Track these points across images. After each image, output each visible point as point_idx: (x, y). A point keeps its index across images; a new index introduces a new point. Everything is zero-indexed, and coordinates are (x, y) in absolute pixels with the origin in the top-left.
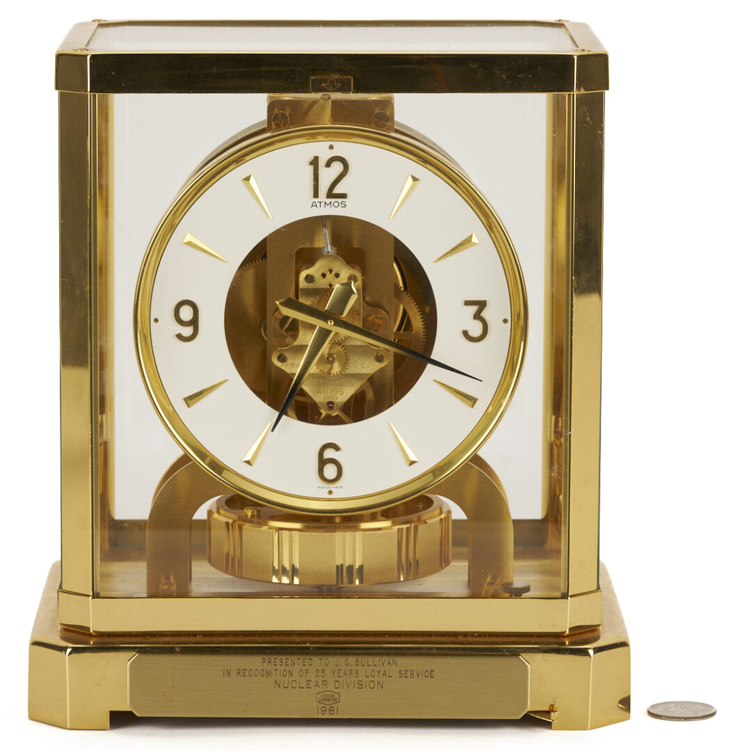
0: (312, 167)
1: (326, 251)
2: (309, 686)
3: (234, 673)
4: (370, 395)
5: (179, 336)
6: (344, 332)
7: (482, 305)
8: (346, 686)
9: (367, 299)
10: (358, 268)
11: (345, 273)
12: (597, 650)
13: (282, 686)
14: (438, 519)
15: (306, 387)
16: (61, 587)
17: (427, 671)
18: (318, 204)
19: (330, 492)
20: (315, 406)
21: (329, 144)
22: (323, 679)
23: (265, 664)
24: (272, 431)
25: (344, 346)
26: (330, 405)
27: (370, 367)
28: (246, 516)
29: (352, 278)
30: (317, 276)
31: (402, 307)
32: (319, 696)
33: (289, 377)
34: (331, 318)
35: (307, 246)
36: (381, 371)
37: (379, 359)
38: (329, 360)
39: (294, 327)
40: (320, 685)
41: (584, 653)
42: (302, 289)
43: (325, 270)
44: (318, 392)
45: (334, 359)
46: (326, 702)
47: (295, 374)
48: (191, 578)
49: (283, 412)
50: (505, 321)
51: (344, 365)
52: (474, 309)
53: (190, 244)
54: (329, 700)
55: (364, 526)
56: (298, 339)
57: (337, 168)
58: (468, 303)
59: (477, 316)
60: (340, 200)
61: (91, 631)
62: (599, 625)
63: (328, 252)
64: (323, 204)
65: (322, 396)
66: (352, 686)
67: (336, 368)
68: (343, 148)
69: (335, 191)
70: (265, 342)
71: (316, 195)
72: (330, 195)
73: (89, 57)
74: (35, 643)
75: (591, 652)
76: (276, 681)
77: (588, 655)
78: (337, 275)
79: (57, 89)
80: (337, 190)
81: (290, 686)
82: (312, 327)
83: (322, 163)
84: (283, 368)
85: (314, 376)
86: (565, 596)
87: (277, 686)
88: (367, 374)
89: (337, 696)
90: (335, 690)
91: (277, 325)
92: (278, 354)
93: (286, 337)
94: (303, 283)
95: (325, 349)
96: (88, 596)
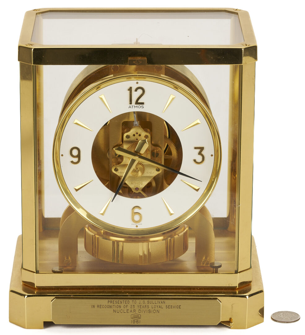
0: (129, 91)
1: (135, 124)
2: (128, 312)
3: (96, 307)
4: (154, 184)
5: (72, 162)
7: (202, 149)
8: (143, 312)
9: (153, 142)
10: (148, 130)
11: (144, 134)
12: (250, 296)
13: (116, 312)
15: (127, 182)
16: (22, 267)
17: (178, 306)
18: (132, 107)
19: (137, 226)
20: (130, 189)
21: (136, 81)
22: (134, 309)
23: (109, 303)
24: (112, 201)
25: (143, 165)
26: (137, 189)
27: (154, 173)
29: (146, 137)
30: (131, 135)
31: (166, 144)
32: (132, 316)
33: (119, 178)
34: (137, 155)
35: (126, 120)
36: (158, 175)
37: (158, 170)
38: (135, 171)
39: (121, 157)
40: (133, 311)
41: (245, 297)
42: (125, 141)
43: (135, 133)
44: (131, 183)
45: (138, 170)
46: (135, 319)
47: (122, 176)
49: (117, 193)
50: (212, 155)
51: (143, 172)
52: (198, 150)
53: (76, 124)
54: (136, 318)
55: (152, 239)
56: (123, 161)
57: (140, 92)
58: (196, 148)
59: (200, 153)
60: (141, 105)
61: (35, 287)
62: (250, 282)
63: (136, 124)
64: (134, 107)
65: (133, 185)
66: (146, 312)
67: (140, 174)
68: (142, 83)
69: (139, 101)
71: (131, 103)
72: (137, 103)
73: (32, 49)
74: (12, 291)
75: (247, 297)
76: (114, 310)
77: (246, 297)
78: (140, 135)
79: (19, 61)
80: (140, 101)
81: (120, 312)
82: (129, 158)
83: (133, 89)
84: (117, 174)
85: (130, 177)
86: (236, 272)
87: (114, 312)
88: (153, 176)
89: (140, 316)
90: (139, 314)
91: (114, 155)
92: (115, 168)
93: (118, 159)
94: (125, 139)
95: (134, 167)
96: (34, 272)
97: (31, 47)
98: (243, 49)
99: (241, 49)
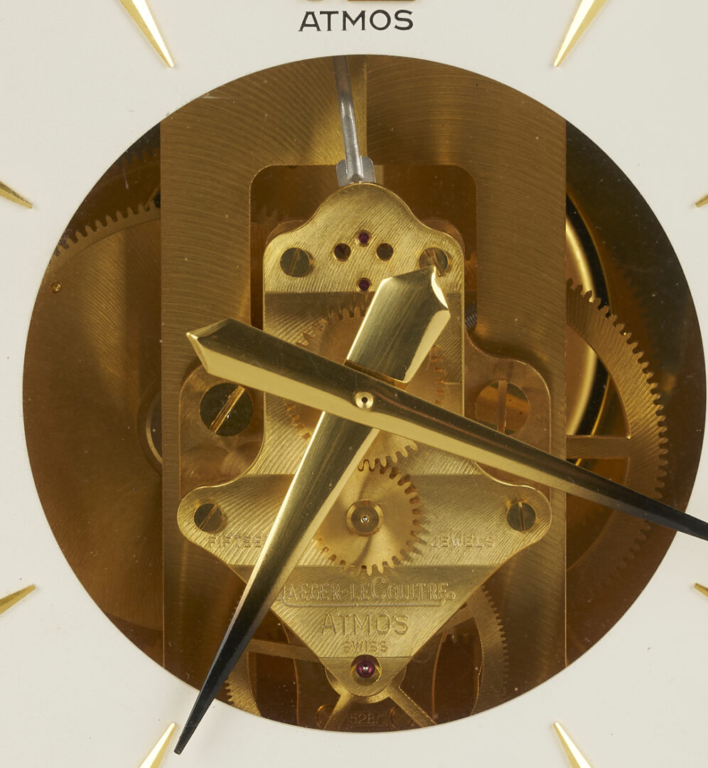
1: (350, 175)
4: (491, 636)
6: (407, 433)
9: (482, 329)
11: (411, 242)
15: (286, 609)
20: (316, 671)
25: (407, 478)
26: (365, 667)
27: (490, 545)
29: (434, 259)
30: (321, 252)
31: (592, 357)
33: (232, 577)
34: (364, 386)
35: (290, 160)
36: (527, 556)
37: (520, 519)
42: (272, 296)
43: (347, 235)
44: (324, 626)
45: (375, 520)
47: (250, 569)
49: (211, 690)
51: (409, 538)
56: (261, 457)
60: (392, 7)
63: (356, 178)
65: (339, 638)
67: (383, 549)
70: (156, 466)
78: (385, 252)
82: (305, 416)
84: (214, 549)
85: (313, 575)
88: (480, 569)
91: (194, 415)
92: (197, 504)
93: (226, 453)
94: (274, 278)
95: (348, 487)
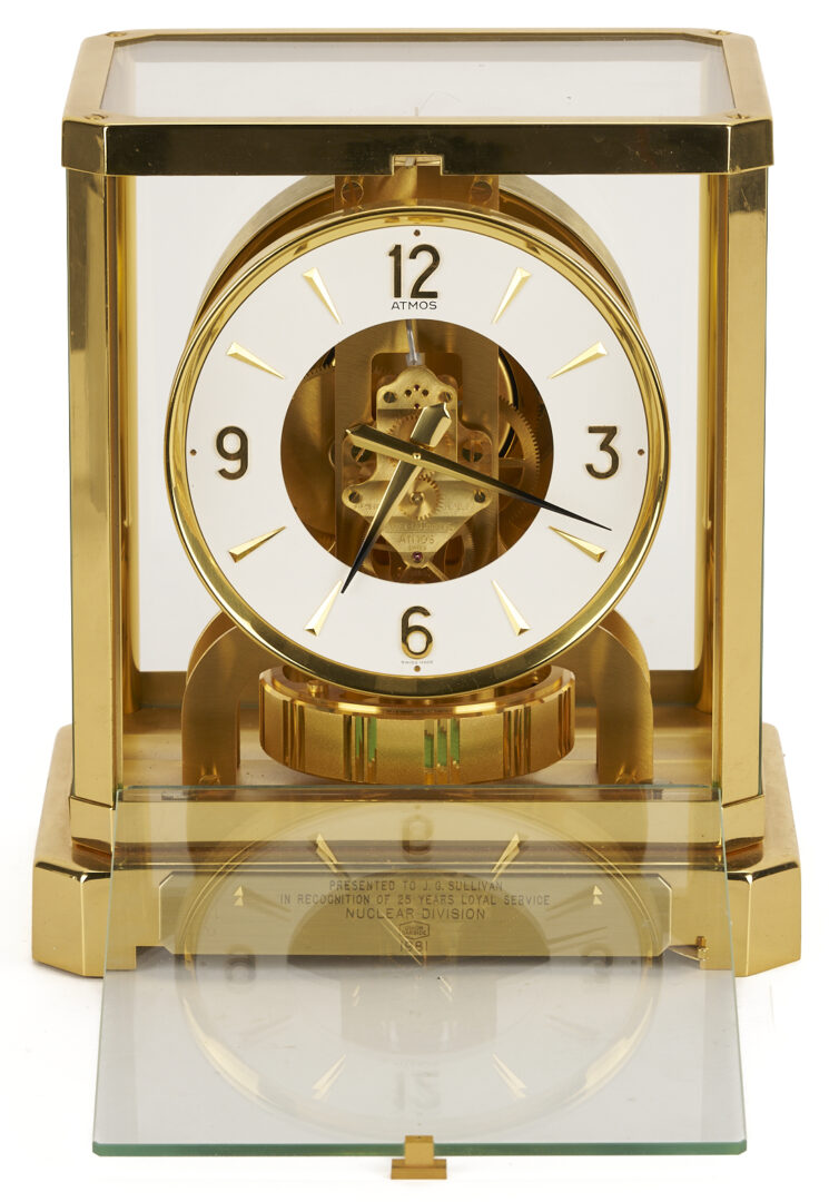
0: (392, 259)
1: (411, 360)
2: (390, 916)
3: (294, 900)
4: (468, 543)
5: (223, 473)
6: (432, 467)
7: (611, 432)
8: (437, 916)
9: (465, 418)
10: (452, 379)
11: (436, 388)
12: (757, 875)
13: (355, 916)
14: (556, 695)
15: (386, 533)
16: (72, 793)
17: (540, 896)
18: (400, 305)
19: (417, 669)
20: (397, 557)
21: (414, 228)
22: (409, 907)
23: (334, 888)
24: (343, 592)
25: (434, 482)
26: (417, 556)
27: (467, 508)
28: (310, 694)
29: (445, 397)
30: (400, 393)
31: (508, 426)
32: (403, 927)
33: (365, 521)
34: (418, 451)
35: (386, 350)
36: (481, 513)
37: (480, 498)
38: (415, 500)
39: (369, 457)
40: (404, 914)
41: (742, 877)
42: (380, 411)
43: (410, 386)
44: (401, 540)
45: (421, 499)
46: (412, 936)
47: (372, 517)
48: (239, 763)
49: (356, 567)
50: (641, 452)
51: (435, 504)
52: (601, 437)
53: (236, 356)
54: (415, 931)
55: (460, 710)
56: (376, 473)
57: (425, 259)
58: (592, 430)
59: (605, 446)
60: (428, 300)
61: (112, 850)
62: (760, 839)
63: (414, 362)
64: (406, 305)
65: (407, 545)
66: (445, 915)
67: (425, 510)
68: (432, 234)
69: (423, 289)
70: (332, 470)
71: (398, 293)
72: (416, 293)
73: (105, 129)
74: (40, 865)
75: (749, 878)
76: (348, 910)
77: (745, 880)
78: (425, 393)
79: (64, 165)
80: (424, 288)
81: (366, 916)
82: (394, 460)
83: (405, 253)
84: (356, 510)
85: (395, 520)
87: (349, 916)
88: (464, 518)
89: (425, 927)
90: (424, 921)
91: (349, 453)
92: (350, 492)
93: (360, 468)
94: (381, 404)
95: (408, 488)
96: (109, 806)
97: (99, 122)
98: (729, 128)
99: (724, 128)
